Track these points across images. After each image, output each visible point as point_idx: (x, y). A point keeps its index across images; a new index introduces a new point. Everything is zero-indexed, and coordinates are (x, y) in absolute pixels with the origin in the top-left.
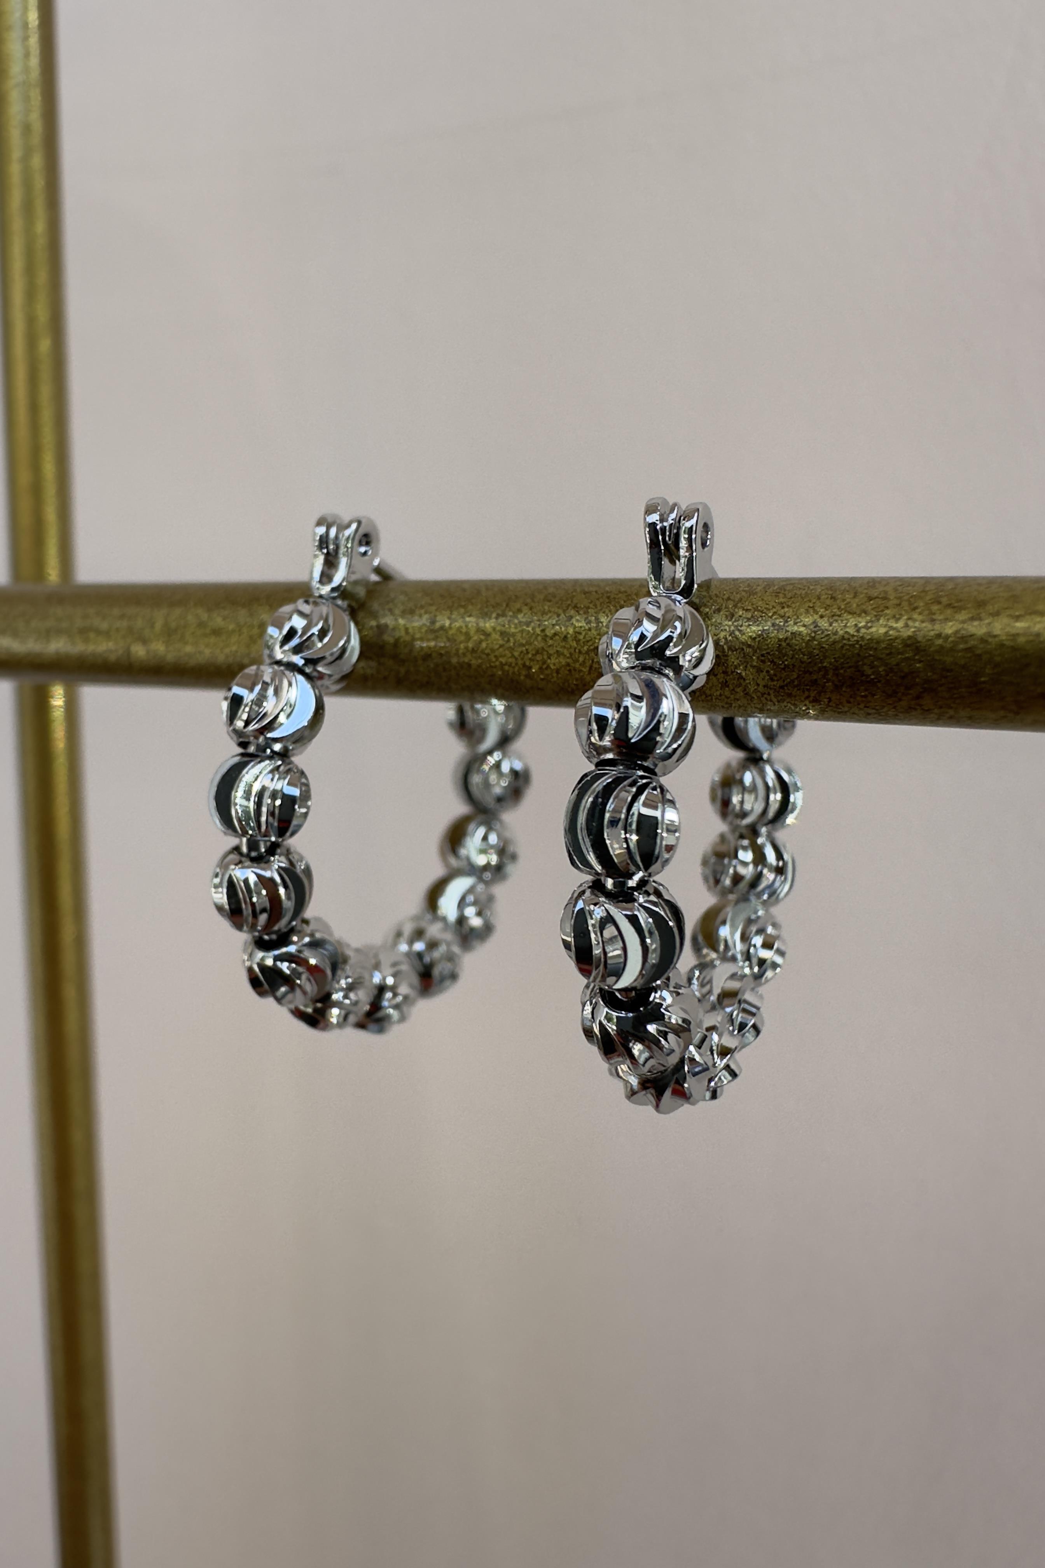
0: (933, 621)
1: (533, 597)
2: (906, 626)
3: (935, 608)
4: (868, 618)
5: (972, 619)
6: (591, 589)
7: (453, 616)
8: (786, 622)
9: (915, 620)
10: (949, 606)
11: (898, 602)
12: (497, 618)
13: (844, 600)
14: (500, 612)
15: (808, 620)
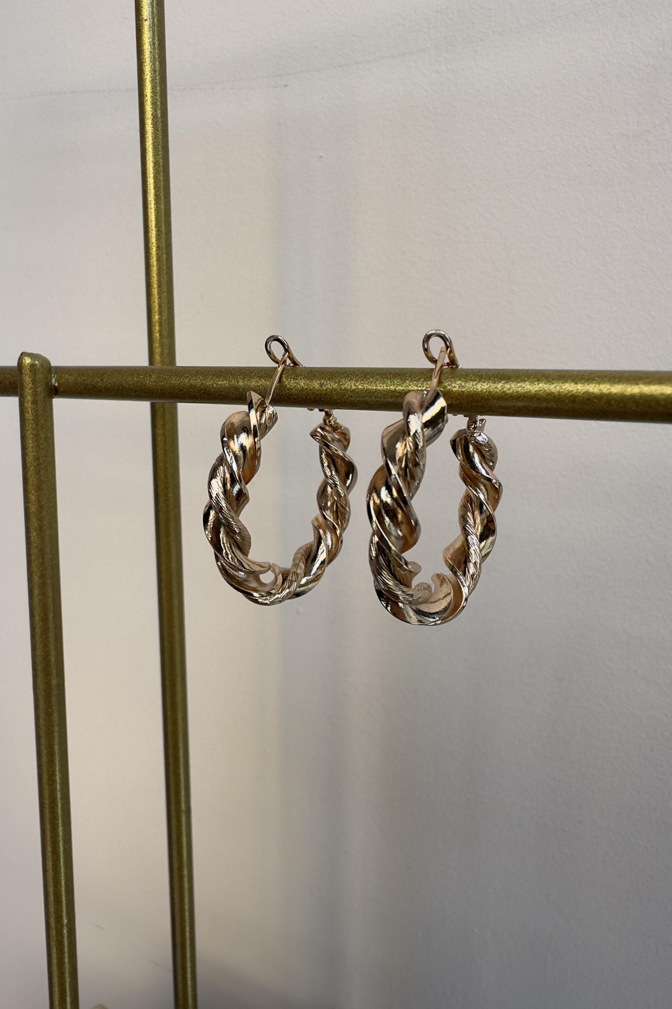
0: (495, 383)
1: (373, 374)
2: (487, 385)
3: (496, 379)
4: (476, 382)
5: (506, 383)
6: (392, 372)
7: (346, 380)
8: (452, 383)
9: (489, 383)
10: (500, 378)
11: (485, 377)
12: (361, 381)
13: (470, 376)
14: (362, 379)
15: (459, 382)
